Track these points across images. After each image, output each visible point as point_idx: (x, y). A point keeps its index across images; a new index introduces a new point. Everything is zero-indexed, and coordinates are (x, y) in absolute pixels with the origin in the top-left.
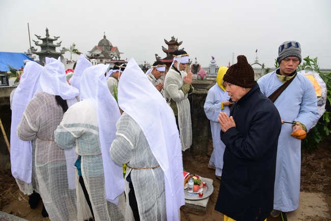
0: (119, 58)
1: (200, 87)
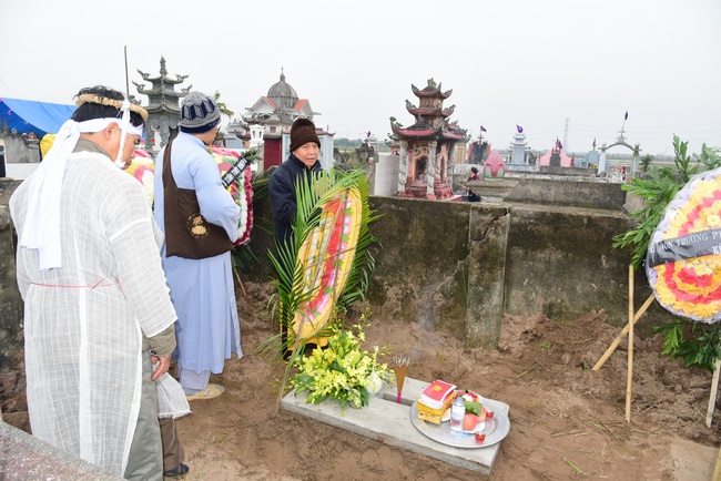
1: (489, 193)
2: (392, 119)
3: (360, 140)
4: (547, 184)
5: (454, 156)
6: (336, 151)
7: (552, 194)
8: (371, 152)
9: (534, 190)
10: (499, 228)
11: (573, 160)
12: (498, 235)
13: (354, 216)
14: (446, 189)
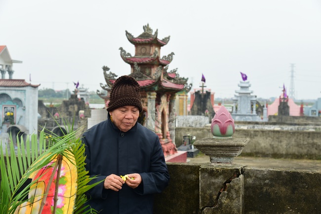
0: (11, 73)
1: (219, 153)
2: (105, 69)
3: (67, 91)
4: (277, 135)
5: (175, 107)
6: (40, 103)
7: (283, 146)
8: (81, 104)
9: (264, 143)
10: (233, 192)
11: (302, 109)
12: (231, 199)
13: (68, 185)
14: (169, 145)
